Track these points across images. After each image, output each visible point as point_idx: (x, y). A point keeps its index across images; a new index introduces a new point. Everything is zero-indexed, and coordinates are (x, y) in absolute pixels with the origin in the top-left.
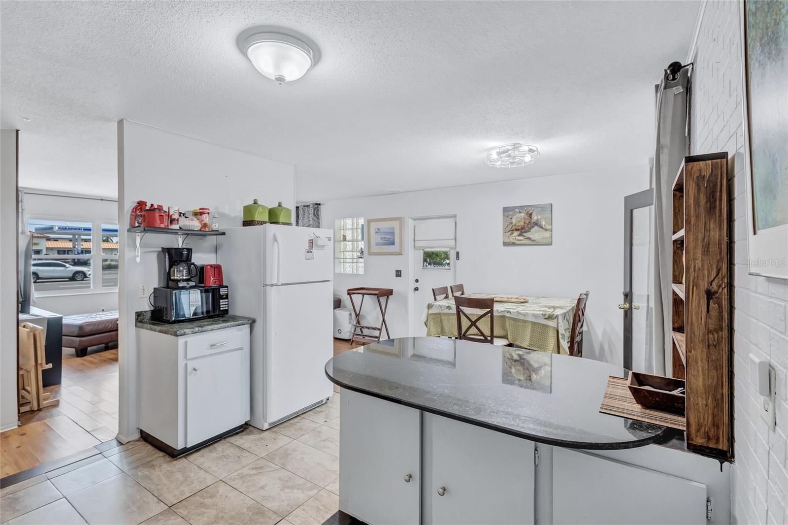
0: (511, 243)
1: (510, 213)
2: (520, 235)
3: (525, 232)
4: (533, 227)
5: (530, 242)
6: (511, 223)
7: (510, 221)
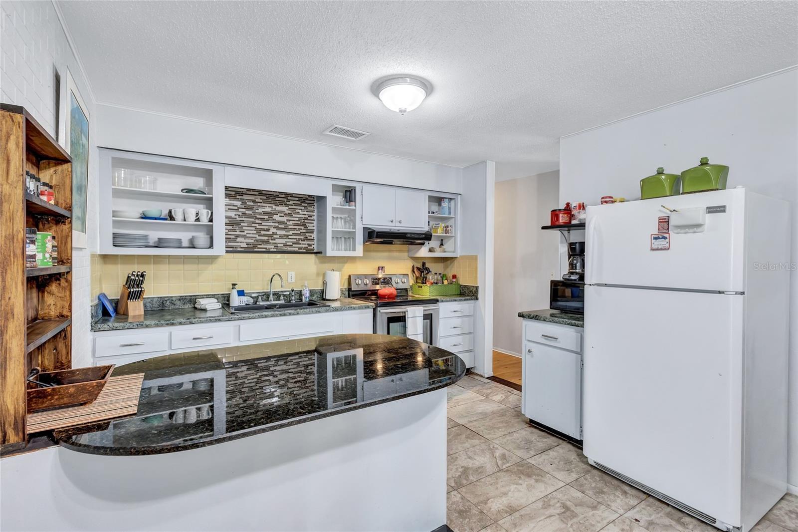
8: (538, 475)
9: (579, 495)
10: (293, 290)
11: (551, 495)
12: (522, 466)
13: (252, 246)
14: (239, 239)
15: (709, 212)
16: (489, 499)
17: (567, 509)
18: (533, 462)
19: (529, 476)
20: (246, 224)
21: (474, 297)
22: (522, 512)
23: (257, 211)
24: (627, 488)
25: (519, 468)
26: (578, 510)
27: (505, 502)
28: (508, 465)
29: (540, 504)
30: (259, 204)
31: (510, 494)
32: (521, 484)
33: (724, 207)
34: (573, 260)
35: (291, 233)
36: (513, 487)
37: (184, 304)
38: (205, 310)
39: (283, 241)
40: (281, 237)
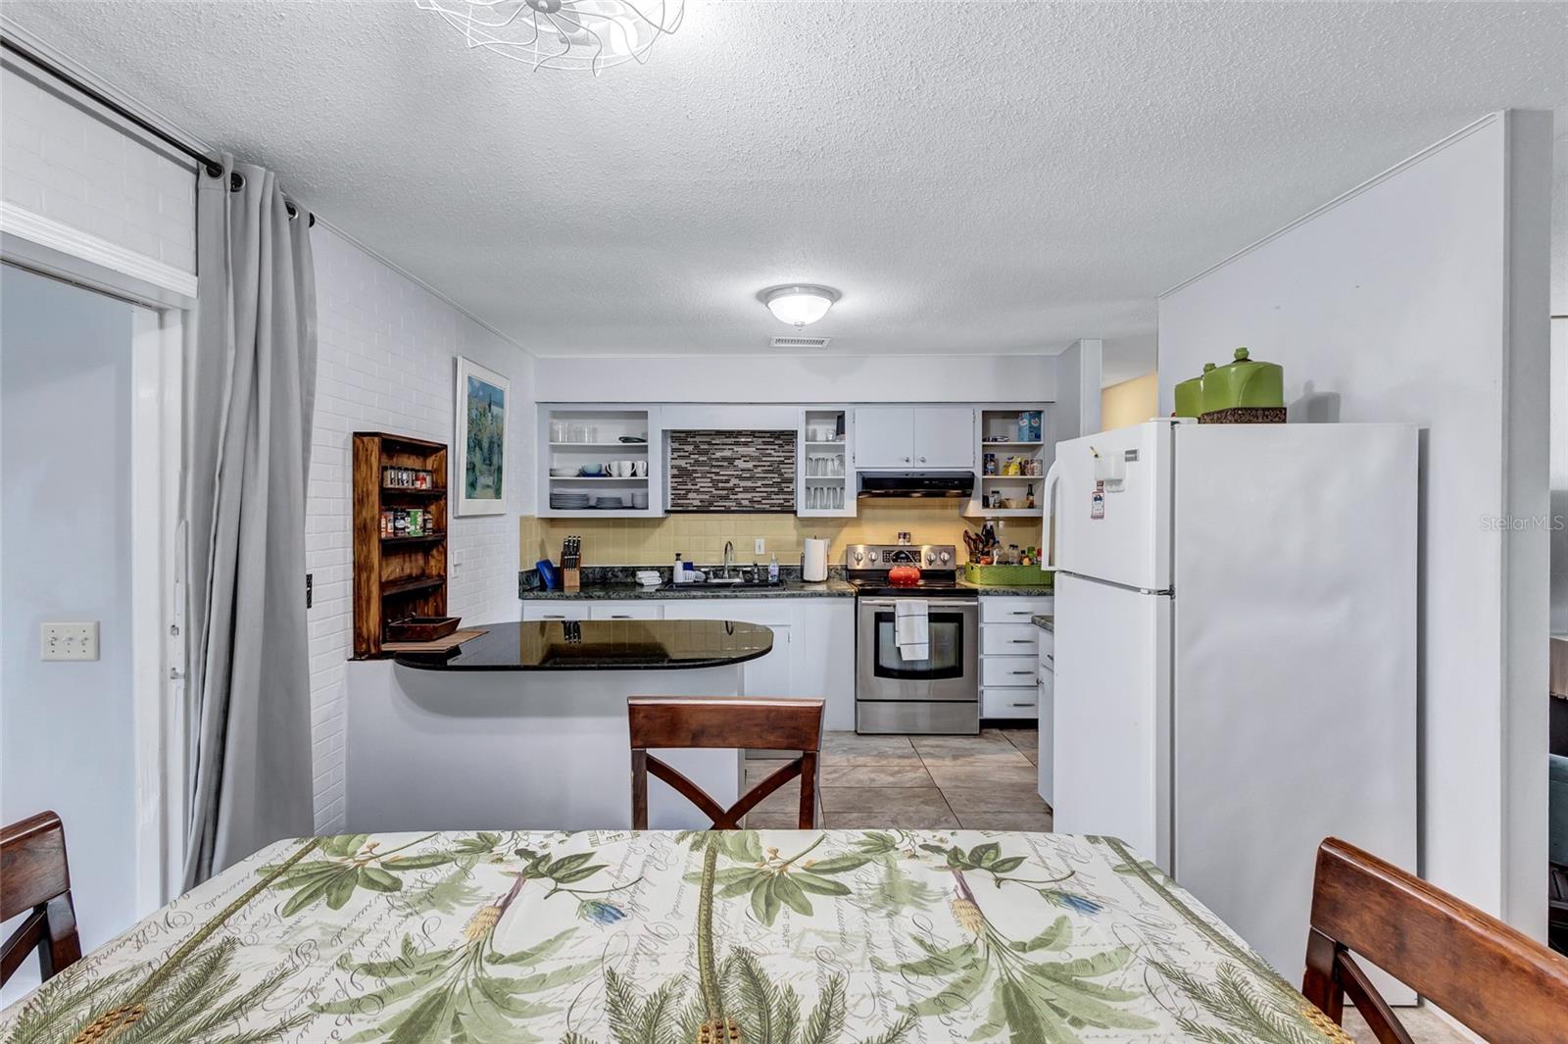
10: (756, 565)
13: (707, 504)
14: (690, 495)
15: (1127, 460)
20: (699, 475)
23: (713, 456)
30: (716, 447)
33: (1137, 452)
35: (759, 484)
37: (626, 577)
38: (642, 585)
39: (749, 496)
40: (746, 490)
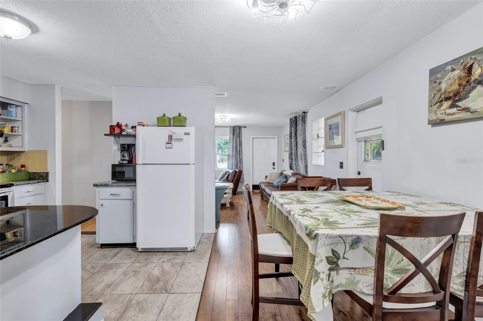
0: (438, 121)
1: (439, 76)
2: (452, 106)
3: (460, 100)
4: (474, 88)
5: (468, 115)
6: (440, 90)
7: (438, 88)
8: (116, 266)
9: (139, 264)
11: (126, 270)
12: (106, 266)
15: (185, 135)
16: (93, 288)
17: (135, 272)
18: (111, 262)
19: (112, 269)
21: (45, 180)
22: (115, 283)
24: (157, 253)
25: (104, 268)
26: (140, 270)
27: (103, 285)
28: (97, 270)
29: (122, 276)
31: (105, 280)
32: (109, 274)
33: (189, 133)
34: (124, 153)
36: (105, 277)
